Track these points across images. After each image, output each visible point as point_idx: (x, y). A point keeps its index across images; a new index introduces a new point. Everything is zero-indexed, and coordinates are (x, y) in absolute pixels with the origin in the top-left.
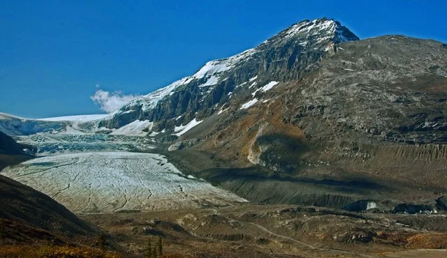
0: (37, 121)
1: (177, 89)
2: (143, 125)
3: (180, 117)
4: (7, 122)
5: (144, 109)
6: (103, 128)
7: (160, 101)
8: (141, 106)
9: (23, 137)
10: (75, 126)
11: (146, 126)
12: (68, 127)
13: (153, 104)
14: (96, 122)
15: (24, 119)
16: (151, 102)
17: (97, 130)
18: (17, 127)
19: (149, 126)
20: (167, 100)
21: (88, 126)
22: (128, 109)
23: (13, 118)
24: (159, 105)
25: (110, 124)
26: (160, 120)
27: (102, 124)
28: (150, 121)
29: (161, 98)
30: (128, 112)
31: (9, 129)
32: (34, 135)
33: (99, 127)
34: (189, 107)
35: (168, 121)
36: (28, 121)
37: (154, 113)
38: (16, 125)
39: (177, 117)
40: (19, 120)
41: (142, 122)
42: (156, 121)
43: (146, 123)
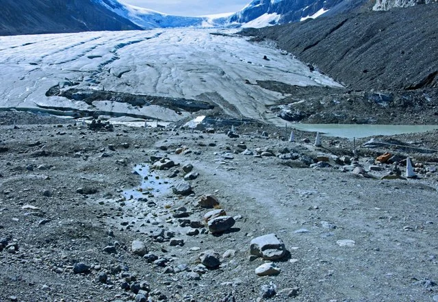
0: (176, 17)
2: (270, 18)
3: (308, 7)
4: (149, 17)
5: (273, 1)
6: (235, 23)
10: (210, 21)
11: (273, 19)
12: (204, 22)
14: (229, 17)
15: (165, 14)
17: (229, 24)
18: (158, 22)
19: (276, 18)
21: (222, 21)
22: (258, 2)
23: (156, 14)
25: (241, 19)
26: (287, 12)
27: (234, 19)
28: (278, 14)
30: (258, 5)
33: (231, 22)
35: (295, 12)
36: (169, 17)
37: (282, 6)
38: (157, 19)
39: (304, 7)
40: (160, 15)
41: (270, 15)
42: (284, 13)
43: (274, 16)
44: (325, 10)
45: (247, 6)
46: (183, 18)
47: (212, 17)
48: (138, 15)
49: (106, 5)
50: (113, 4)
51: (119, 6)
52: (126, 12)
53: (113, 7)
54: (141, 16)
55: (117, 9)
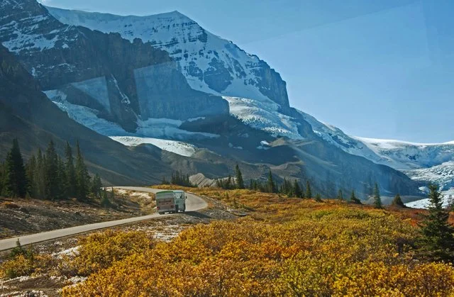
0: (442, 146)
4: (399, 152)
9: (421, 170)
15: (423, 145)
18: (413, 158)
23: (407, 146)
31: (402, 162)
32: (437, 167)
36: (429, 148)
38: (412, 154)
40: (415, 147)
48: (383, 152)
50: (345, 142)
51: (353, 143)
53: (346, 146)
54: (389, 153)
55: (352, 149)
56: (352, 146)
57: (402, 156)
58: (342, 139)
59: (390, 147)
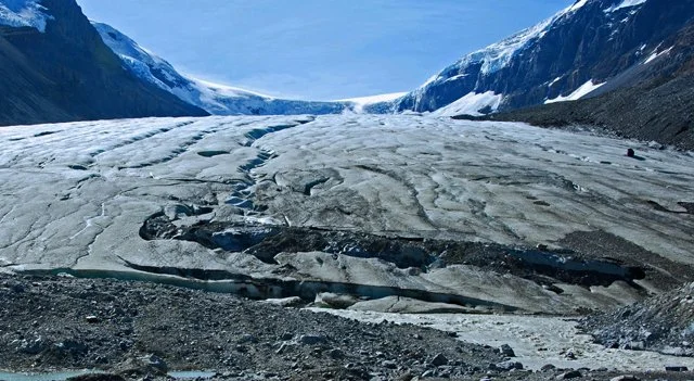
1: (555, 24)
2: (482, 100)
3: (558, 79)
4: (239, 103)
5: (484, 70)
7: (518, 52)
8: (479, 66)
10: (358, 108)
11: (486, 103)
12: (345, 111)
13: (503, 58)
14: (396, 101)
15: (270, 96)
16: (501, 55)
19: (493, 102)
20: (532, 48)
21: (382, 109)
22: (455, 72)
23: (252, 97)
24: (515, 59)
25: (420, 104)
26: (515, 89)
27: (405, 104)
28: (496, 94)
29: (520, 45)
30: (455, 78)
33: (400, 110)
34: (579, 57)
35: (532, 90)
36: (277, 102)
37: (504, 77)
39: (550, 79)
40: (261, 99)
41: (480, 95)
42: (508, 92)
43: (488, 98)
44: (595, 84)
45: (433, 79)
46: (306, 103)
47: (361, 102)
48: (216, 99)
49: (157, 81)
50: (170, 78)
51: (182, 82)
52: (196, 93)
53: (171, 85)
54: (226, 101)
55: (178, 89)
56: (178, 86)
57: (242, 107)
58: (167, 74)
59: (231, 95)
